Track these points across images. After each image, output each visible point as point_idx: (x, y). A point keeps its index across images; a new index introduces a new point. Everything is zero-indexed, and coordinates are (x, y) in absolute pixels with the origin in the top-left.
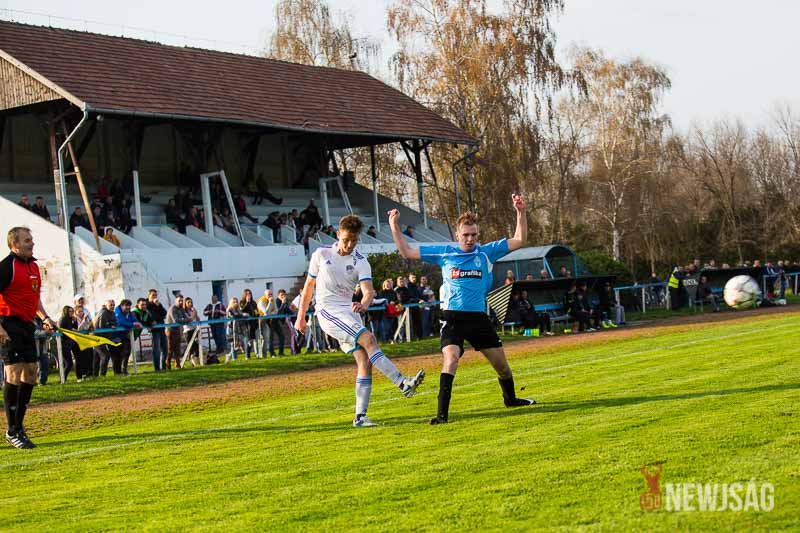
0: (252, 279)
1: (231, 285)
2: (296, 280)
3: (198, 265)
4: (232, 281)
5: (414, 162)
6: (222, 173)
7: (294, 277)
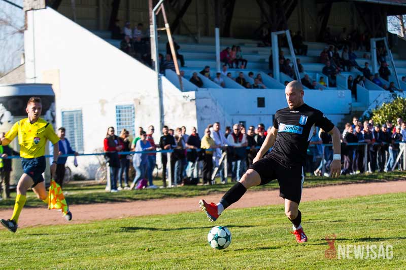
3: (261, 102)
6: (288, 32)
7: (342, 114)
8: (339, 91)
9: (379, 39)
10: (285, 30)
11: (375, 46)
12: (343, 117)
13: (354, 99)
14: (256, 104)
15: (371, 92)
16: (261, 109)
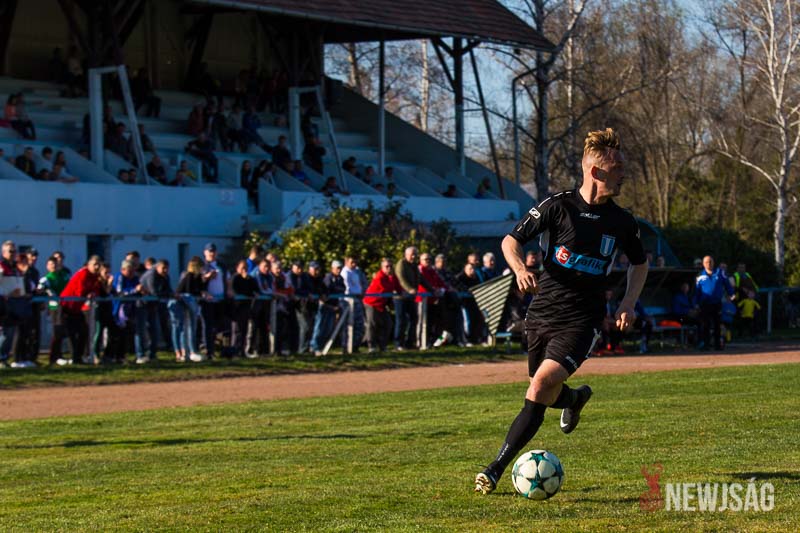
0: (155, 237)
1: (119, 242)
2: (229, 242)
3: (64, 209)
4: (121, 237)
5: (452, 73)
6: (122, 70)
7: (227, 237)
8: (223, 192)
9: (306, 90)
10: (117, 64)
11: (297, 103)
13: (253, 207)
14: (54, 212)
15: (287, 195)
16: (64, 222)
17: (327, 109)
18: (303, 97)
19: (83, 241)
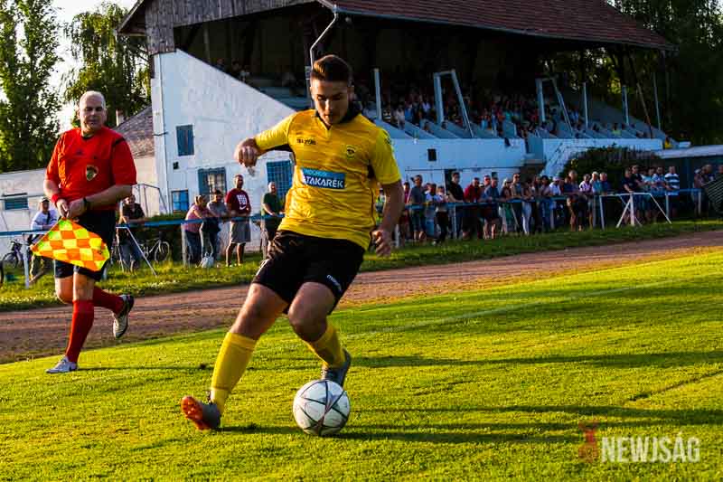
0: (479, 169)
3: (432, 155)
4: (463, 170)
6: (453, 73)
7: (516, 167)
9: (545, 79)
10: (450, 69)
11: (541, 87)
12: (517, 171)
14: (427, 157)
15: (544, 140)
16: (432, 163)
17: (560, 90)
18: (543, 83)
19: (443, 172)
